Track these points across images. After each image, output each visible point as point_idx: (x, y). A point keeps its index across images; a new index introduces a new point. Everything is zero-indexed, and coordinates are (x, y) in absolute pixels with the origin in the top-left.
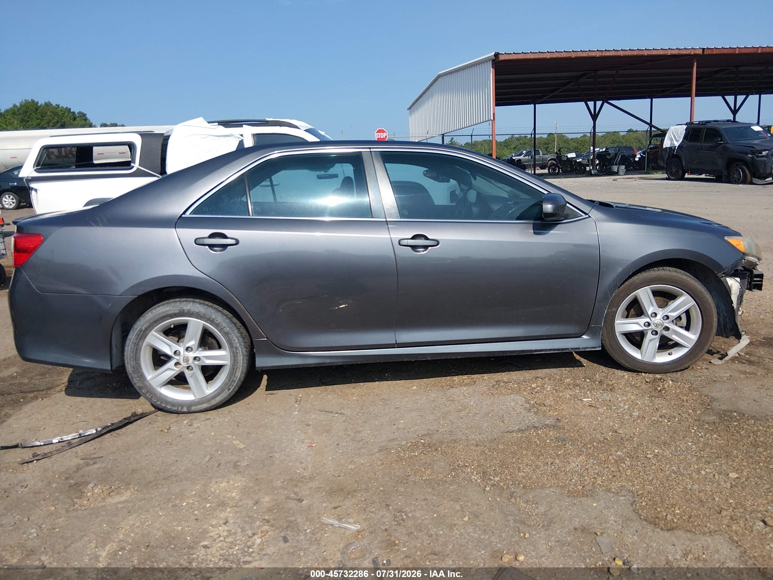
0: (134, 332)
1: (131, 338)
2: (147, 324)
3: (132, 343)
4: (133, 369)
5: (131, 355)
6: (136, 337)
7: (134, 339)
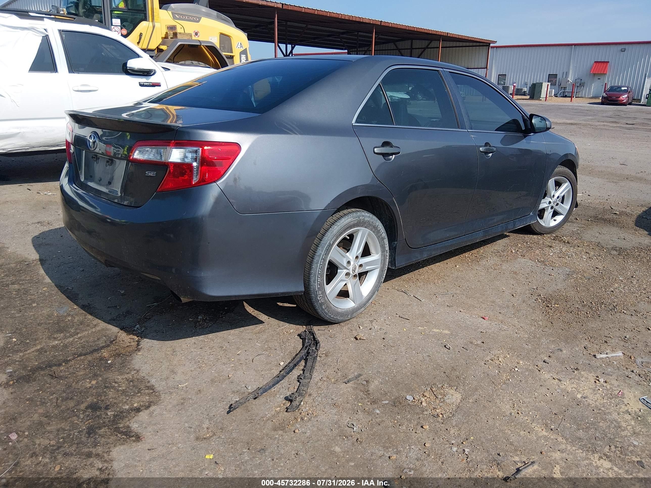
0: (323, 248)
1: (321, 254)
2: (334, 237)
3: (322, 259)
4: (319, 286)
5: (320, 272)
6: (325, 252)
7: (323, 255)
